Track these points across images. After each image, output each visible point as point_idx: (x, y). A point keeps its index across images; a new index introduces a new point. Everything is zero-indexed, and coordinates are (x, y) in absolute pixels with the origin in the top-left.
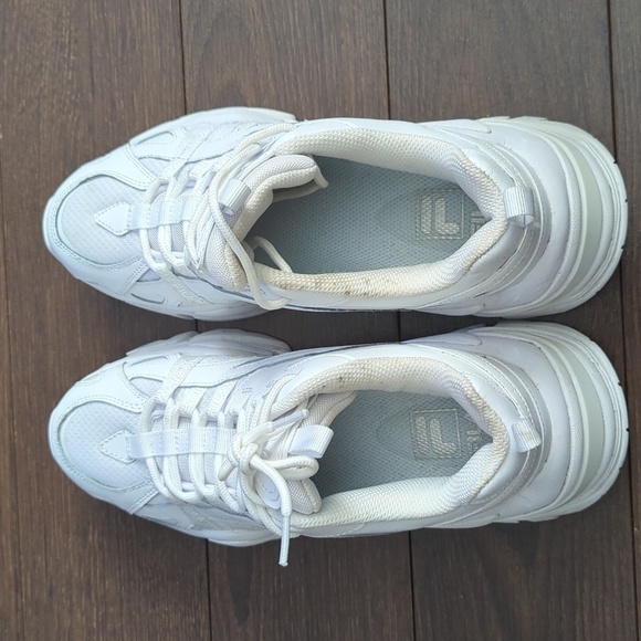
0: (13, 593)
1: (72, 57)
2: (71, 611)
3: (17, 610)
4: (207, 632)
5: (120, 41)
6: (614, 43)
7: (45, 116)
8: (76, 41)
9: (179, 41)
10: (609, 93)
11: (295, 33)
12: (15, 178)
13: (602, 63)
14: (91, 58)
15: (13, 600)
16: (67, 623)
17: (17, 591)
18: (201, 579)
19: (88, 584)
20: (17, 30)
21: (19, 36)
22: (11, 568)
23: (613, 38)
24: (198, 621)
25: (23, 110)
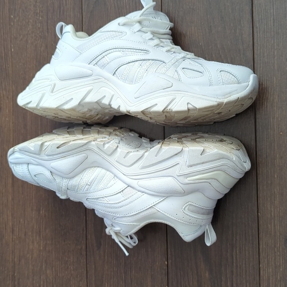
0: (11, 234)
1: (40, 18)
2: (33, 242)
3: (12, 241)
4: (85, 252)
5: (59, 11)
6: (254, 8)
7: (29, 42)
8: (42, 12)
9: (81, 11)
10: (251, 28)
11: (126, 6)
12: (18, 66)
13: (249, 16)
14: (47, 18)
15: (11, 237)
16: (31, 247)
17: (13, 233)
18: (83, 230)
19: (40, 231)
20: (20, 8)
21: (21, 10)
22: (11, 224)
23: (254, 5)
24: (82, 248)
25: (21, 39)
